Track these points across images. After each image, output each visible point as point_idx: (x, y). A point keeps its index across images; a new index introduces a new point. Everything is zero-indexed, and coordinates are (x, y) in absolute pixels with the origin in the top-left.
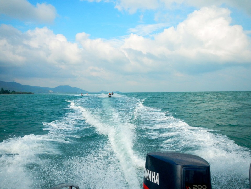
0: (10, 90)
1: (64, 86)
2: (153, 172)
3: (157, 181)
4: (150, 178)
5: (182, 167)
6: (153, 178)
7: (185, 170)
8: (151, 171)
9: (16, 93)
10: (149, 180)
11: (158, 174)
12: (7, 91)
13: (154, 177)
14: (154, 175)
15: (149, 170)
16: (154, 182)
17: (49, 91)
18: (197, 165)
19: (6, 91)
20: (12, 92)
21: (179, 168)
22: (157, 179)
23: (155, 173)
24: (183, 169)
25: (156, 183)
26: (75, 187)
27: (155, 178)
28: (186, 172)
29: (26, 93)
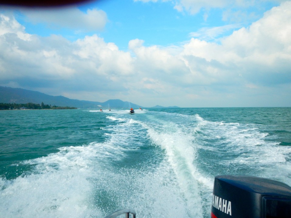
0: (50, 105)
1: (114, 100)
2: (224, 200)
3: (229, 211)
4: (220, 206)
5: (262, 196)
6: (224, 208)
7: (266, 200)
8: (221, 199)
9: (57, 108)
10: (219, 209)
11: (230, 203)
12: (48, 105)
13: (225, 206)
14: (225, 204)
15: (218, 197)
16: (225, 212)
17: (98, 106)
18: (281, 194)
19: (46, 106)
20: (53, 106)
21: (258, 196)
22: (229, 208)
23: (226, 201)
24: (263, 198)
25: (228, 213)
26: (132, 214)
27: (227, 208)
28: (267, 202)
29: (68, 108)
